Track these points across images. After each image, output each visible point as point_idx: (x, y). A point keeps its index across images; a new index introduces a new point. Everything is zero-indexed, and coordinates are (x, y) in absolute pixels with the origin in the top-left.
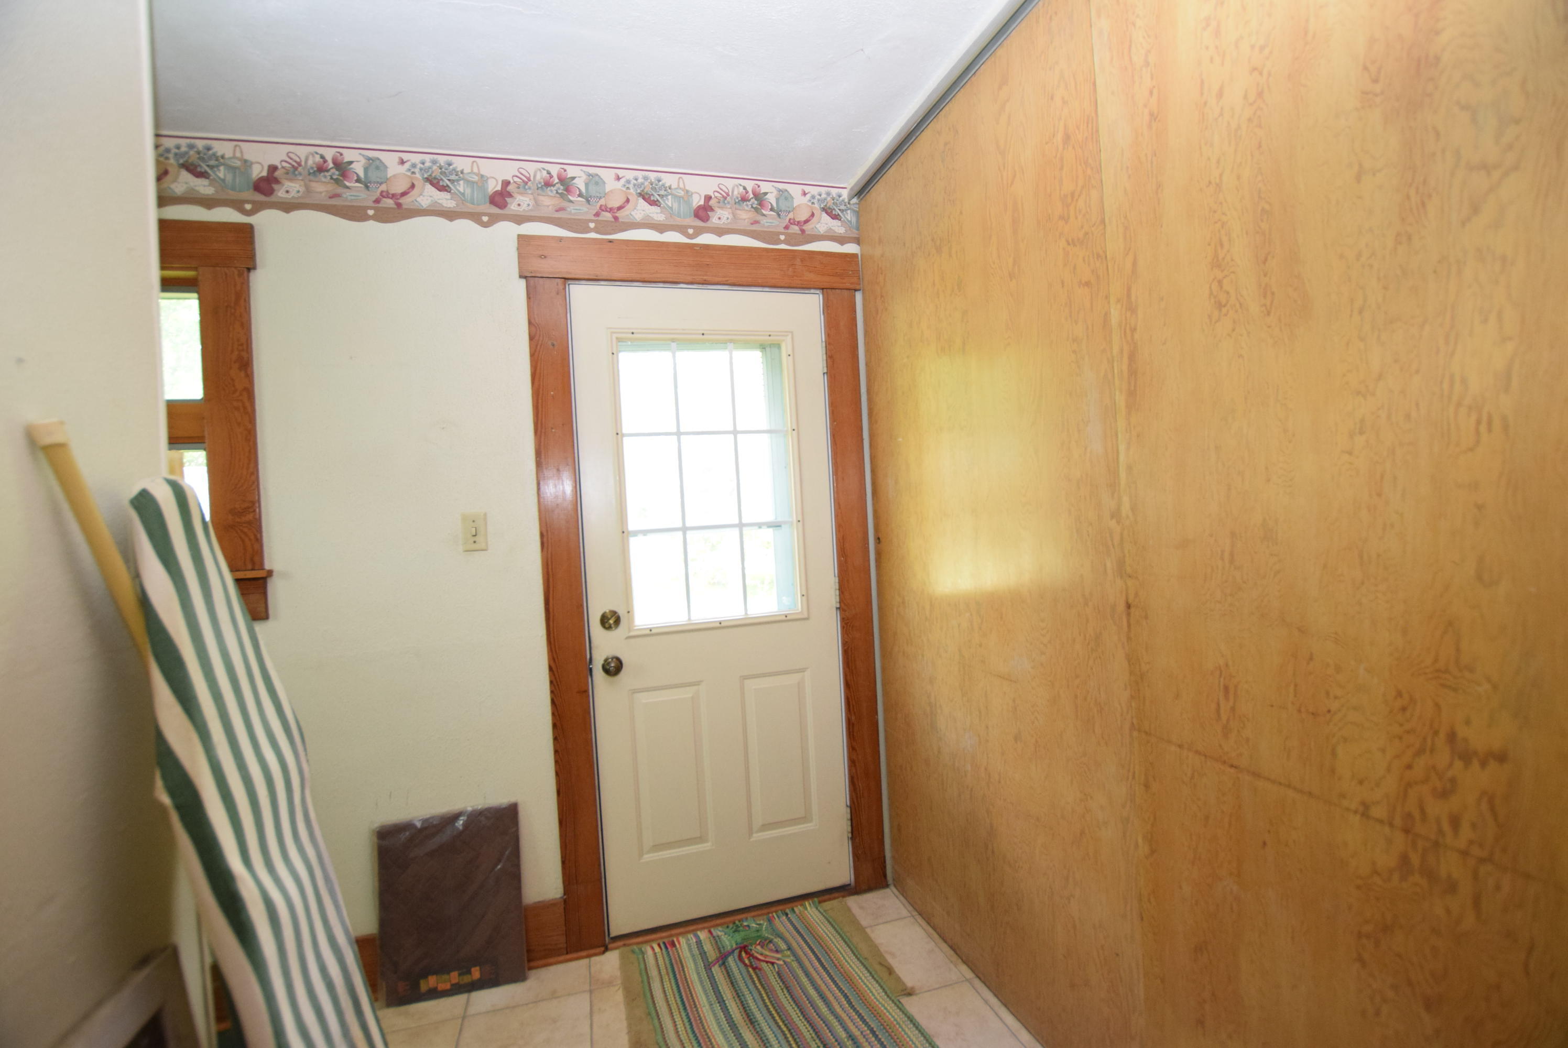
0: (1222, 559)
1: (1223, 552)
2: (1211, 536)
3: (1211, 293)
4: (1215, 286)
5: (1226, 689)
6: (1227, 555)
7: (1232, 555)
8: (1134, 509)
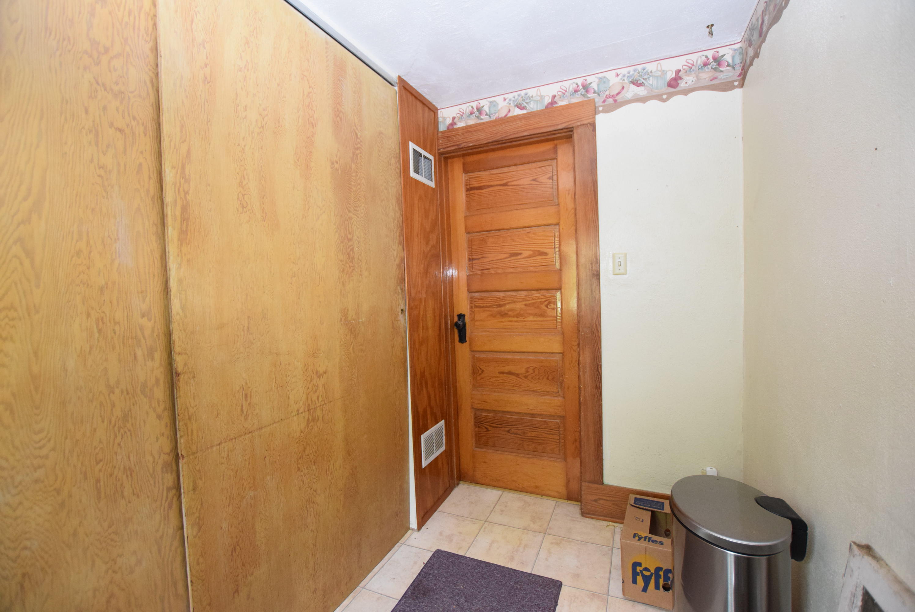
0: (243, 331)
1: (244, 327)
2: (237, 320)
3: (238, 198)
4: (240, 195)
5: (246, 395)
6: (246, 328)
7: (248, 328)
8: (183, 308)
